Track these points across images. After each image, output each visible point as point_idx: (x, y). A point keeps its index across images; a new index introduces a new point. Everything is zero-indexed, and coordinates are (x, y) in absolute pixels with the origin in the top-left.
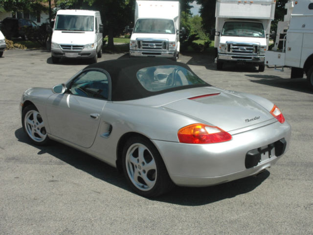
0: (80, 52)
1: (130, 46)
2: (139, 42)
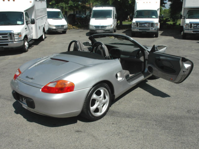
0: (104, 29)
1: (132, 26)
2: (137, 23)
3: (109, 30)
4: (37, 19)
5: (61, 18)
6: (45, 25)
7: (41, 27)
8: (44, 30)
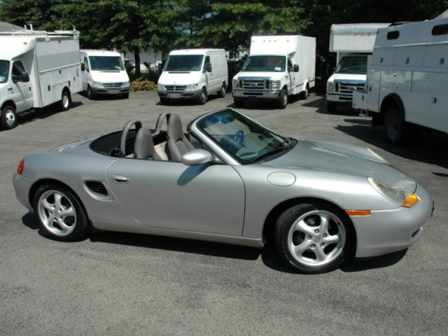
0: (183, 92)
2: (241, 81)
3: (191, 94)
4: (42, 74)
5: (118, 69)
6: (69, 82)
7: (54, 87)
8: (66, 91)
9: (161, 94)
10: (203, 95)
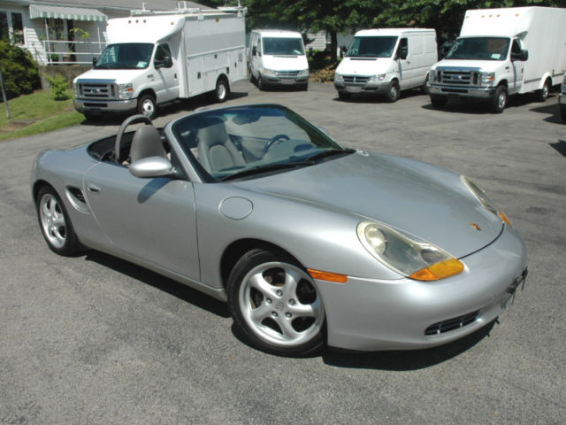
2: (439, 73)
3: (375, 88)
4: (190, 58)
5: (297, 54)
6: (228, 69)
7: (206, 74)
8: (223, 79)
9: (338, 87)
10: (393, 90)
